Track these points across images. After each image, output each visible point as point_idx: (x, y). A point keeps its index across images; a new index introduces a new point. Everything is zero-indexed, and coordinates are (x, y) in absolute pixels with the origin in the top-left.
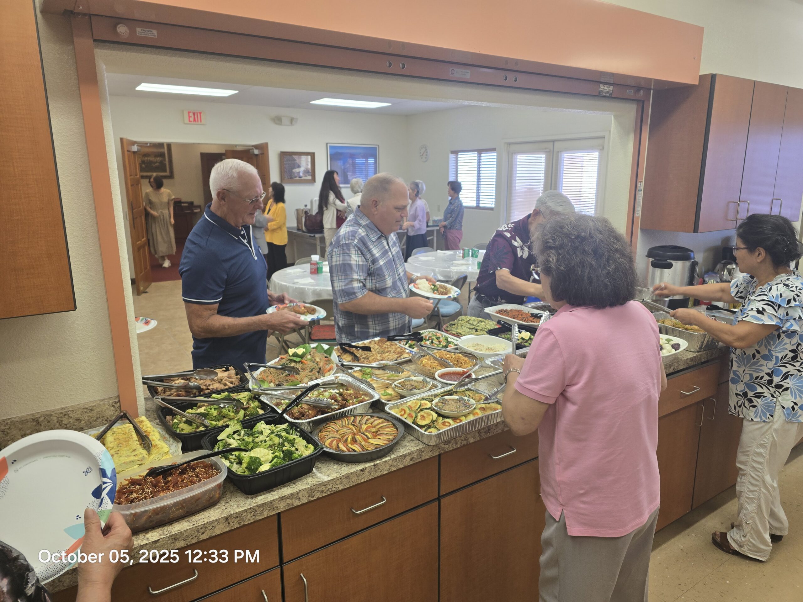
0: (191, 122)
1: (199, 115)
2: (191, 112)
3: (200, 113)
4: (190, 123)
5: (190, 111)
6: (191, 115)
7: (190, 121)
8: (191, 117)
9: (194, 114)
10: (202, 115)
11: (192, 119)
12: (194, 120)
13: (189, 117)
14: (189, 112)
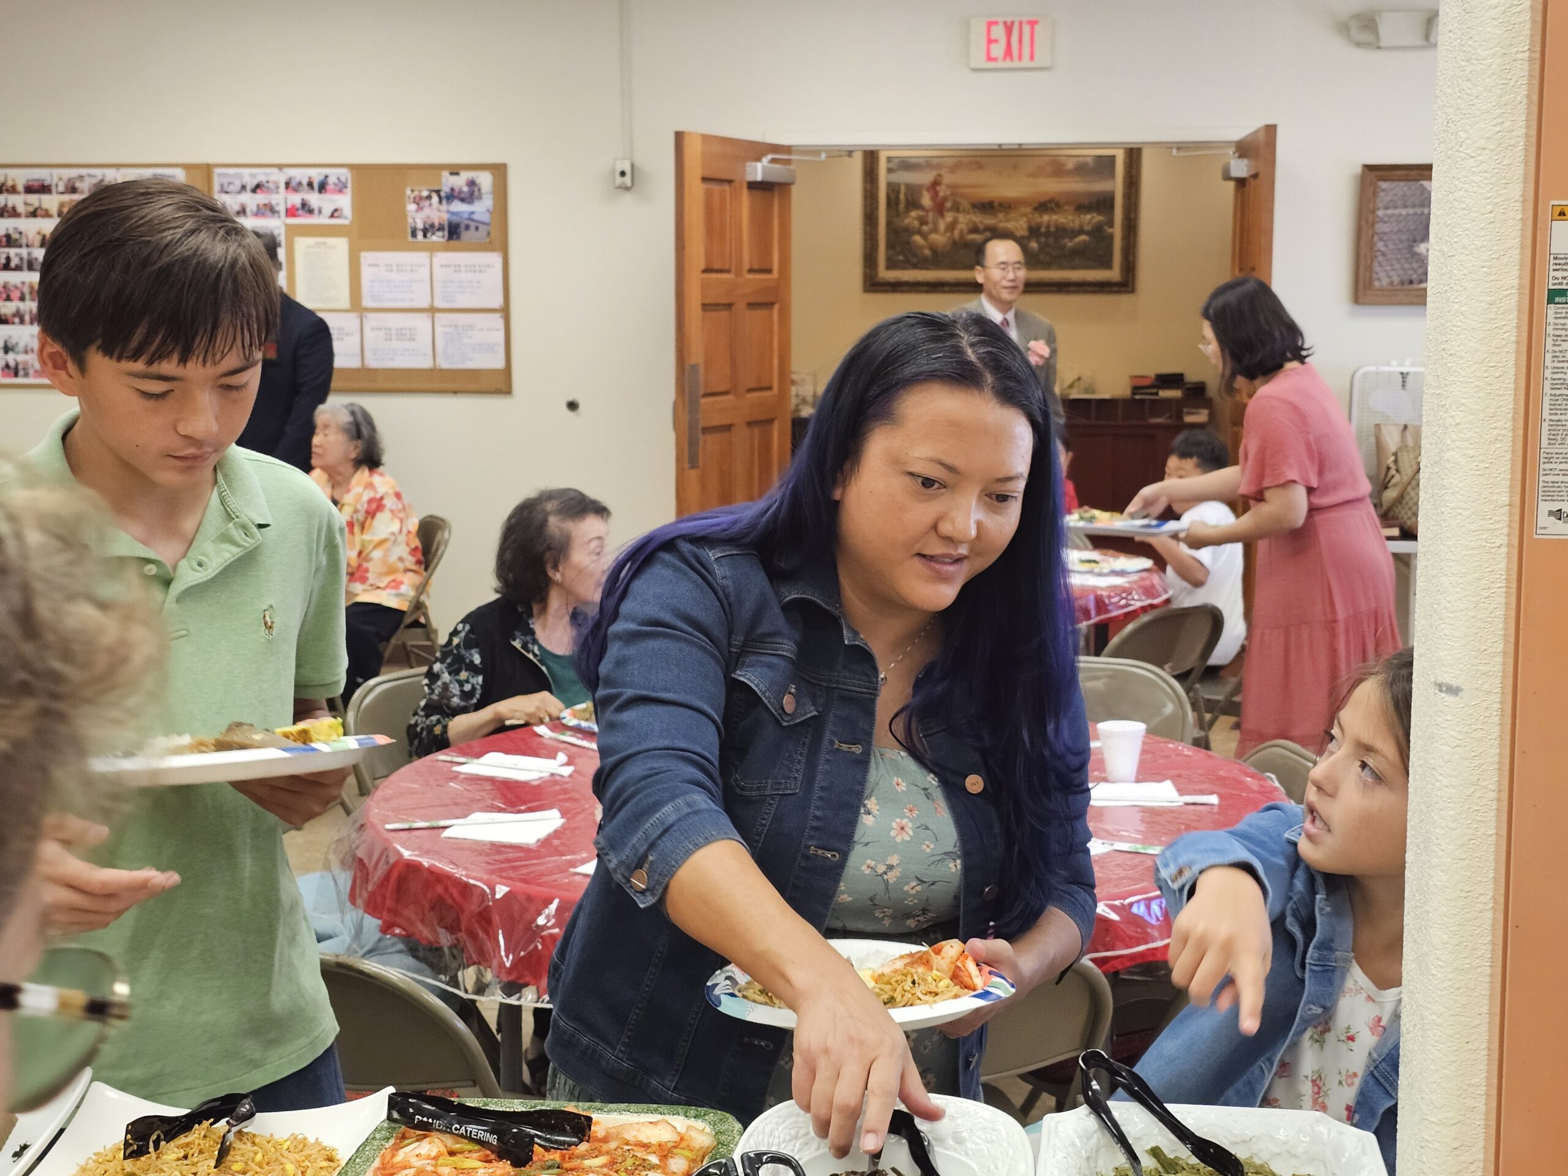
0: (995, 59)
1: (1027, 29)
2: (996, 23)
3: (1033, 23)
4: (992, 65)
5: (993, 19)
6: (999, 32)
7: (990, 59)
8: (996, 41)
9: (1009, 29)
10: (1037, 27)
11: (998, 50)
12: (1008, 53)
13: (990, 41)
14: (990, 24)
